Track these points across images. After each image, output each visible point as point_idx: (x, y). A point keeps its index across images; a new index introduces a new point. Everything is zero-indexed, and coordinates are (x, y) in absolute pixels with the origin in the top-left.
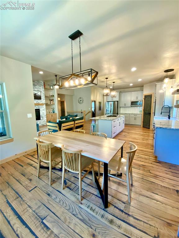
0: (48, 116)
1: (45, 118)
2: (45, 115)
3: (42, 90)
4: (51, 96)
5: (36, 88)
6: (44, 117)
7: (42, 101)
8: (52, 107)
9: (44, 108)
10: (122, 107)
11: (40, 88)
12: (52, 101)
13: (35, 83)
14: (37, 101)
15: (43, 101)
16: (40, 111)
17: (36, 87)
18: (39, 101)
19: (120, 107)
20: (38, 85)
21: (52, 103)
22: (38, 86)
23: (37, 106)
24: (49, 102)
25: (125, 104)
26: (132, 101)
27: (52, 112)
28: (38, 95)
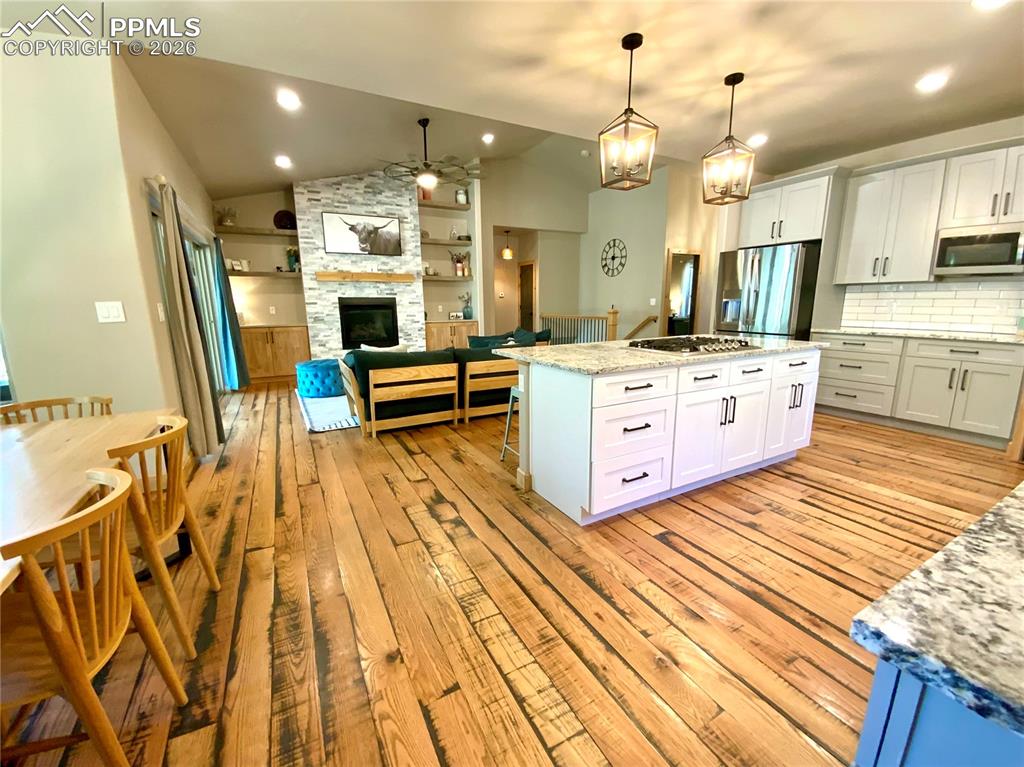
0: (434, 330)
1: (420, 339)
2: (419, 325)
3: (406, 212)
4: (459, 238)
5: (379, 203)
6: (415, 335)
7: (406, 263)
8: (462, 291)
9: (413, 295)
10: (862, 286)
11: (398, 200)
12: (459, 261)
13: (375, 180)
14: (384, 263)
15: (412, 261)
16: (399, 309)
17: (380, 197)
18: (392, 264)
19: (843, 288)
20: (391, 190)
21: (460, 273)
22: (390, 194)
23: (382, 286)
24: (445, 268)
25: (881, 265)
26: (944, 235)
27: (461, 314)
28: (388, 233)
